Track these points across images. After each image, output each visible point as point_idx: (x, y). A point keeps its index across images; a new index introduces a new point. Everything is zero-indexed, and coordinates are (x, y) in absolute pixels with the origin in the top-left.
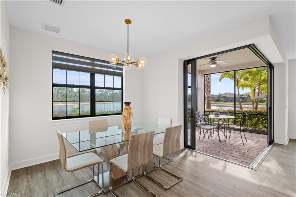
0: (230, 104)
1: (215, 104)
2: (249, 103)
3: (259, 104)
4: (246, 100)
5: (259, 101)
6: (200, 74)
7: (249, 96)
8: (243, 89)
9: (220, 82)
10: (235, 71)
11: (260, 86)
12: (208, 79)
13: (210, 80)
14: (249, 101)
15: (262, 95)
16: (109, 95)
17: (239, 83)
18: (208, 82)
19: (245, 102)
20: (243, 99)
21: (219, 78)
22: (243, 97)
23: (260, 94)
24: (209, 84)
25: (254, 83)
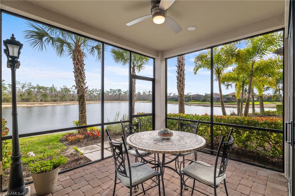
0: (216, 104)
1: (202, 104)
2: (234, 103)
3: (243, 104)
4: (231, 100)
5: (244, 101)
6: (158, 56)
7: (234, 96)
8: (228, 88)
9: (196, 74)
10: (212, 48)
11: (251, 78)
12: (181, 71)
13: (184, 72)
14: (233, 101)
15: (245, 95)
16: (96, 95)
17: (221, 75)
18: (181, 74)
19: (230, 102)
20: (228, 99)
21: (194, 69)
22: (228, 97)
23: (244, 95)
24: (182, 77)
25: (241, 75)
